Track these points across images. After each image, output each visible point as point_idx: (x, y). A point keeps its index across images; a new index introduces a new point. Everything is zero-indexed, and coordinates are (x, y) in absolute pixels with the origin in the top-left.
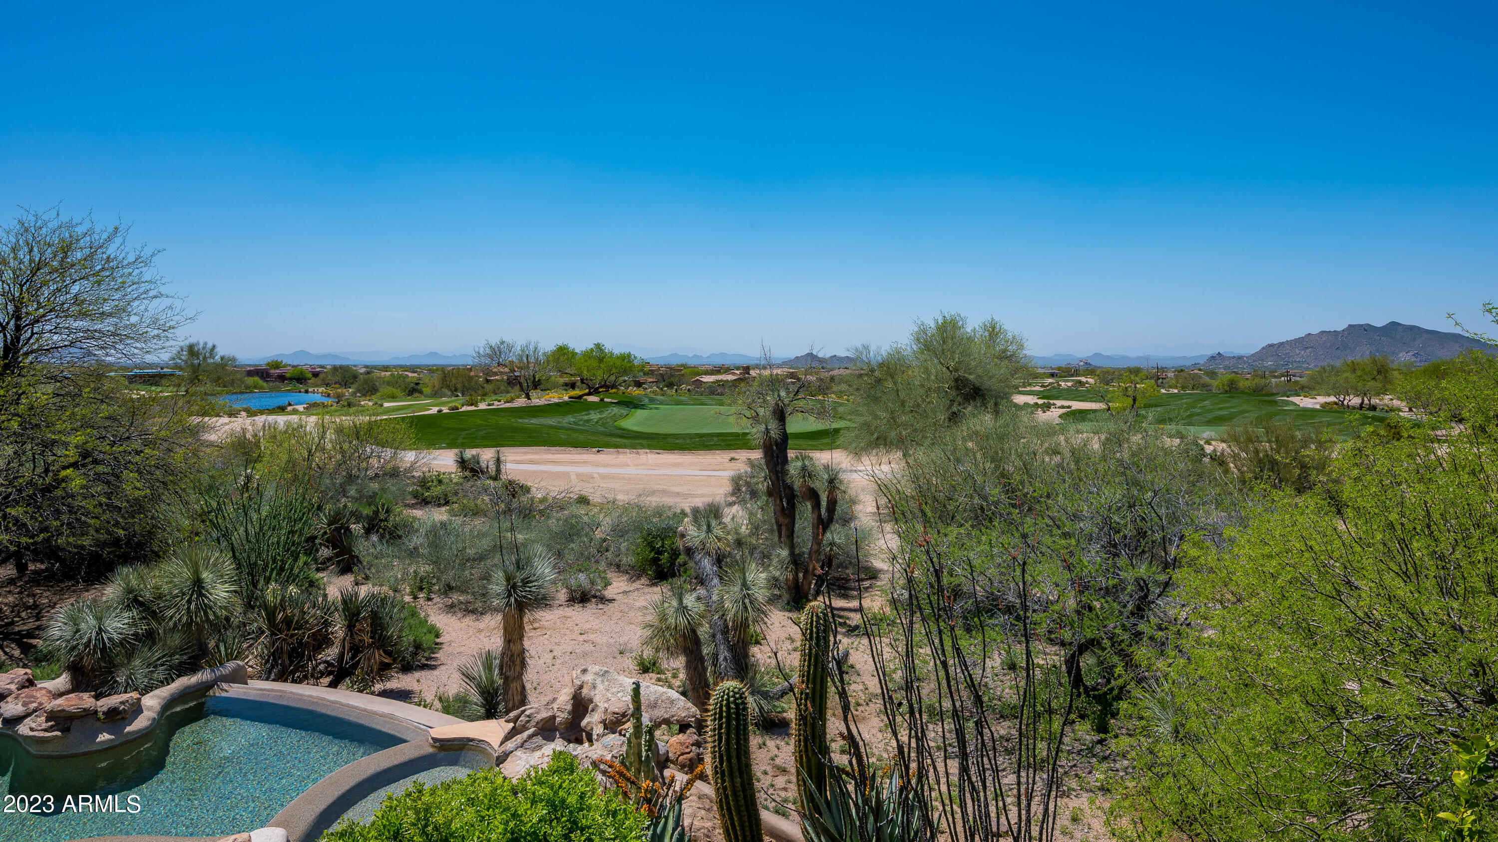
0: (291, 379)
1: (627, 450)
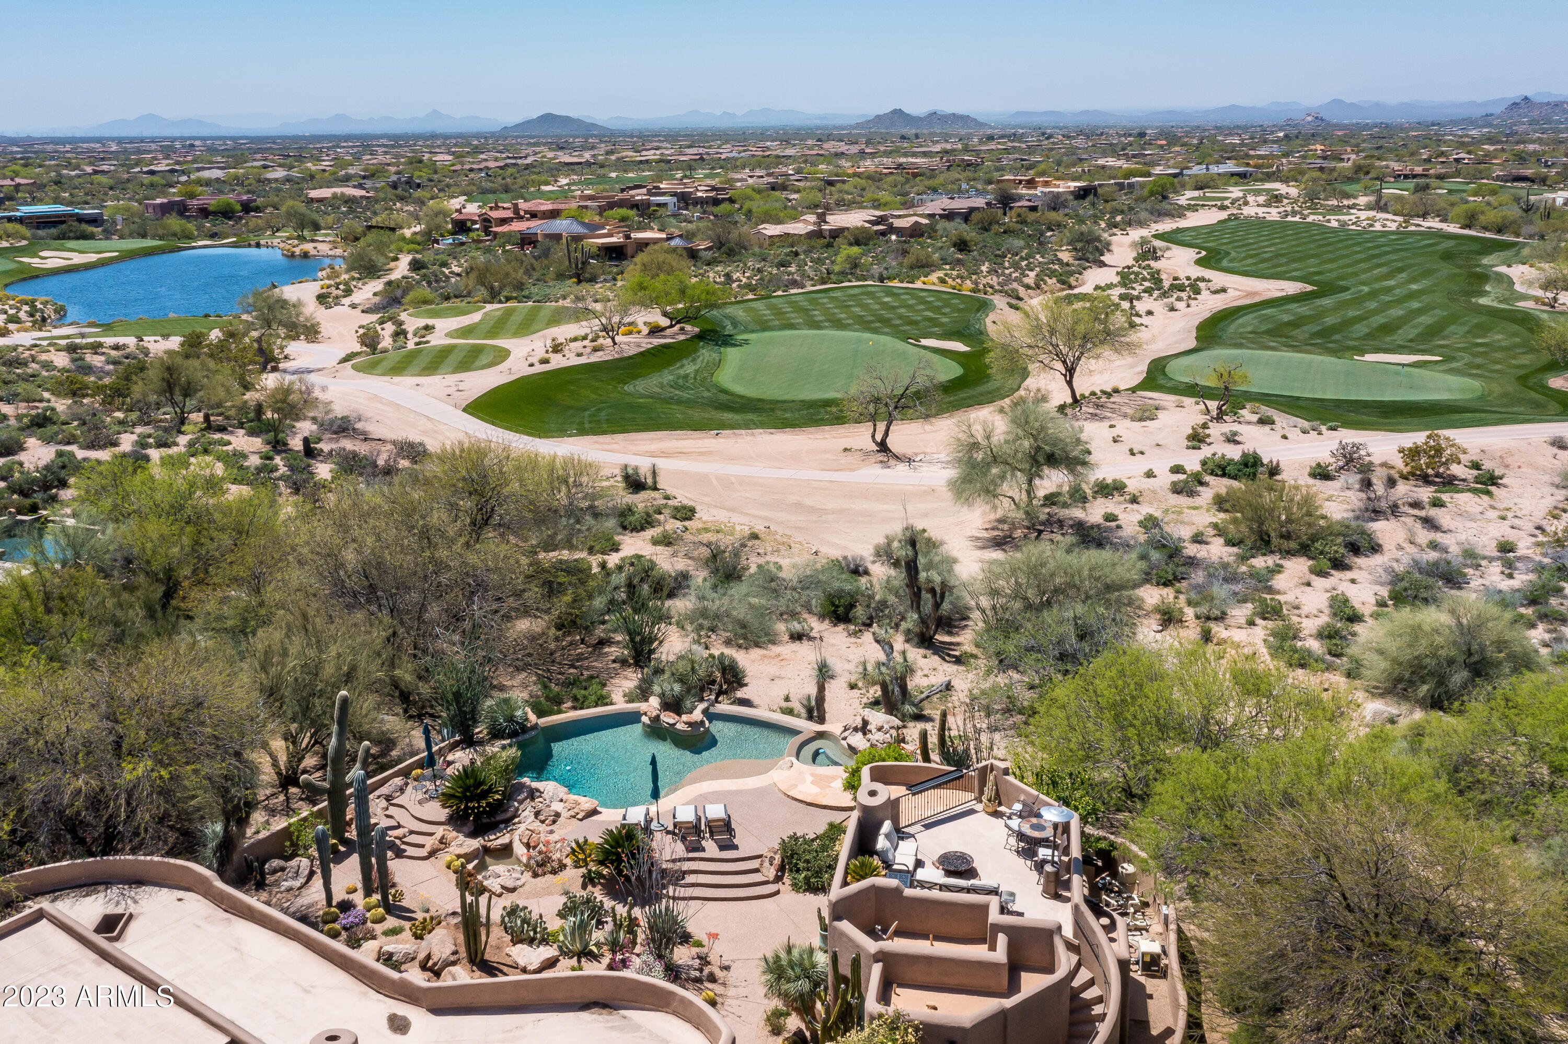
0: (215, 213)
1: (743, 432)
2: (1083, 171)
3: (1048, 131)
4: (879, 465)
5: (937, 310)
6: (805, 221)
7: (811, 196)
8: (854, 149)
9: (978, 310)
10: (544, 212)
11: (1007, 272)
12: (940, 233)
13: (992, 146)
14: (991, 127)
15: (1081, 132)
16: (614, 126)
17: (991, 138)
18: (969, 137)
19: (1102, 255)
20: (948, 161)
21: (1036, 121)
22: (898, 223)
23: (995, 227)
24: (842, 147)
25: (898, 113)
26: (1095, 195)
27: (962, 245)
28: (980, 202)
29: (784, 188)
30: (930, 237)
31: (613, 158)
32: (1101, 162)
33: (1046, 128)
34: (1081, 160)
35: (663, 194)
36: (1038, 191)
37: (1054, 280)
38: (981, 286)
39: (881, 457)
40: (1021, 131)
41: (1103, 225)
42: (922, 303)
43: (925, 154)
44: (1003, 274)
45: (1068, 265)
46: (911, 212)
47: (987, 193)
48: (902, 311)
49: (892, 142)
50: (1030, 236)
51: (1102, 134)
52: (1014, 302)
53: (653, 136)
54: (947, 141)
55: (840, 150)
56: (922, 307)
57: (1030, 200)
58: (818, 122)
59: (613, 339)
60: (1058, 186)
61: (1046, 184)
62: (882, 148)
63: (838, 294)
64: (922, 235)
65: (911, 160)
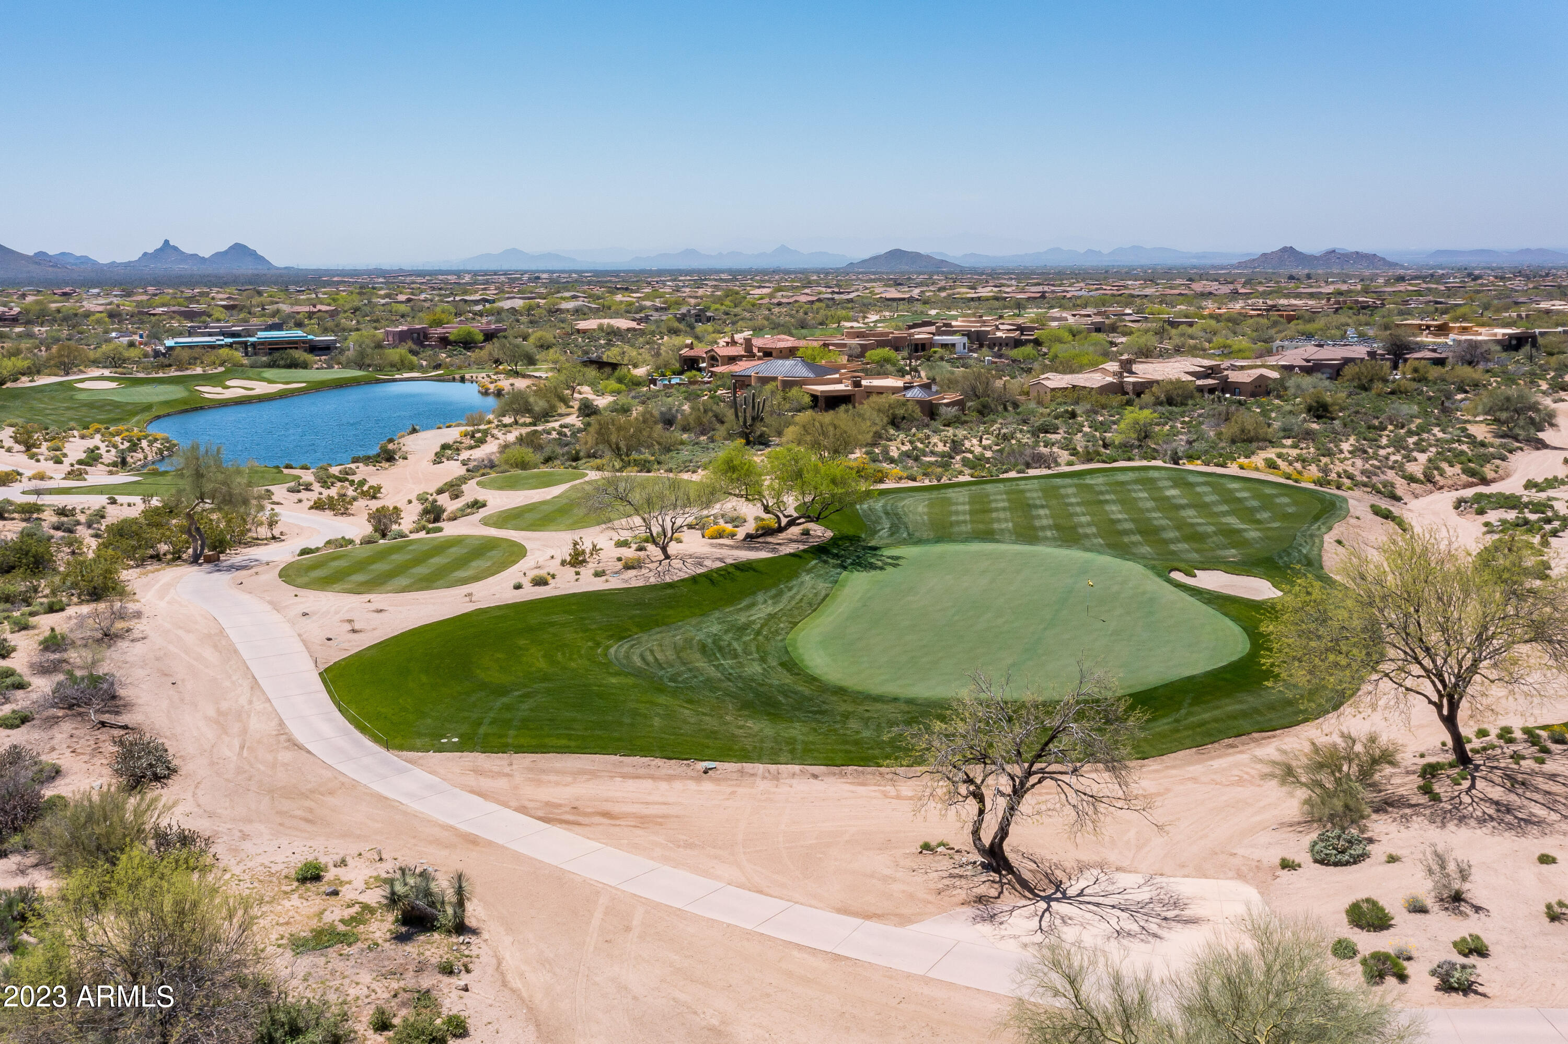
0: (456, 343)
1: (760, 768)
2: (1519, 316)
3: (1477, 272)
4: (970, 911)
5: (1248, 515)
6: (1104, 371)
7: (1143, 340)
8: (1226, 289)
9: (1316, 518)
10: (781, 350)
11: (1382, 452)
12: (1292, 391)
13: (1401, 287)
14: (1402, 267)
15: (1518, 273)
16: (966, 264)
17: (1401, 279)
18: (1373, 278)
19: (1541, 430)
20: (1338, 302)
21: (1462, 261)
22: (1235, 377)
23: (1378, 386)
24: (1213, 287)
25: (1289, 251)
26: (1534, 344)
27: (1320, 411)
28: (1359, 351)
29: (1113, 329)
30: (1279, 397)
31: (943, 294)
32: (1544, 305)
33: (1474, 269)
34: (1517, 303)
35: (954, 333)
36: (1449, 339)
37: (1457, 469)
38: (1333, 476)
39: (984, 884)
40: (1441, 272)
41: (1544, 386)
42: (1226, 502)
43: (1312, 296)
44: (1375, 457)
45: (1483, 444)
46: (1259, 362)
47: (1374, 339)
48: (1190, 514)
49: (1277, 282)
50: (1430, 398)
51: (1547, 275)
52: (1384, 504)
53: (1005, 274)
54: (1345, 282)
55: (1208, 289)
56: (1225, 508)
57: (1434, 351)
58: (1195, 261)
59: (664, 549)
60: (1480, 334)
61: (1465, 330)
62: (1261, 289)
63: (1099, 480)
64: (1268, 393)
65: (1293, 302)
